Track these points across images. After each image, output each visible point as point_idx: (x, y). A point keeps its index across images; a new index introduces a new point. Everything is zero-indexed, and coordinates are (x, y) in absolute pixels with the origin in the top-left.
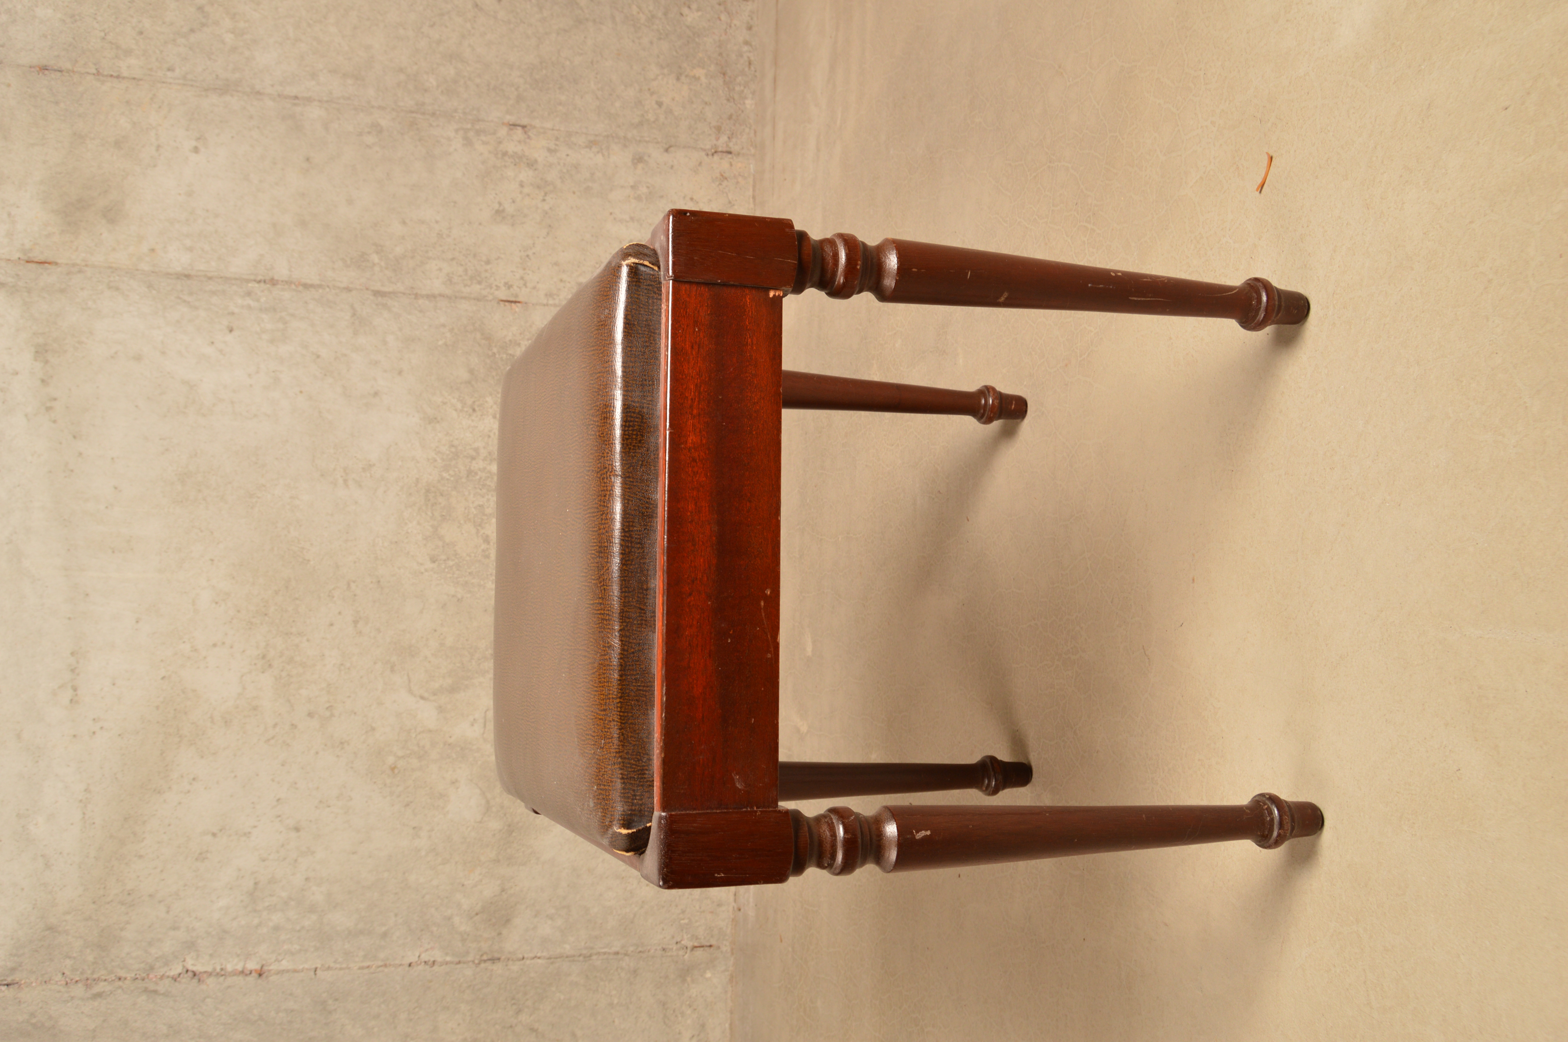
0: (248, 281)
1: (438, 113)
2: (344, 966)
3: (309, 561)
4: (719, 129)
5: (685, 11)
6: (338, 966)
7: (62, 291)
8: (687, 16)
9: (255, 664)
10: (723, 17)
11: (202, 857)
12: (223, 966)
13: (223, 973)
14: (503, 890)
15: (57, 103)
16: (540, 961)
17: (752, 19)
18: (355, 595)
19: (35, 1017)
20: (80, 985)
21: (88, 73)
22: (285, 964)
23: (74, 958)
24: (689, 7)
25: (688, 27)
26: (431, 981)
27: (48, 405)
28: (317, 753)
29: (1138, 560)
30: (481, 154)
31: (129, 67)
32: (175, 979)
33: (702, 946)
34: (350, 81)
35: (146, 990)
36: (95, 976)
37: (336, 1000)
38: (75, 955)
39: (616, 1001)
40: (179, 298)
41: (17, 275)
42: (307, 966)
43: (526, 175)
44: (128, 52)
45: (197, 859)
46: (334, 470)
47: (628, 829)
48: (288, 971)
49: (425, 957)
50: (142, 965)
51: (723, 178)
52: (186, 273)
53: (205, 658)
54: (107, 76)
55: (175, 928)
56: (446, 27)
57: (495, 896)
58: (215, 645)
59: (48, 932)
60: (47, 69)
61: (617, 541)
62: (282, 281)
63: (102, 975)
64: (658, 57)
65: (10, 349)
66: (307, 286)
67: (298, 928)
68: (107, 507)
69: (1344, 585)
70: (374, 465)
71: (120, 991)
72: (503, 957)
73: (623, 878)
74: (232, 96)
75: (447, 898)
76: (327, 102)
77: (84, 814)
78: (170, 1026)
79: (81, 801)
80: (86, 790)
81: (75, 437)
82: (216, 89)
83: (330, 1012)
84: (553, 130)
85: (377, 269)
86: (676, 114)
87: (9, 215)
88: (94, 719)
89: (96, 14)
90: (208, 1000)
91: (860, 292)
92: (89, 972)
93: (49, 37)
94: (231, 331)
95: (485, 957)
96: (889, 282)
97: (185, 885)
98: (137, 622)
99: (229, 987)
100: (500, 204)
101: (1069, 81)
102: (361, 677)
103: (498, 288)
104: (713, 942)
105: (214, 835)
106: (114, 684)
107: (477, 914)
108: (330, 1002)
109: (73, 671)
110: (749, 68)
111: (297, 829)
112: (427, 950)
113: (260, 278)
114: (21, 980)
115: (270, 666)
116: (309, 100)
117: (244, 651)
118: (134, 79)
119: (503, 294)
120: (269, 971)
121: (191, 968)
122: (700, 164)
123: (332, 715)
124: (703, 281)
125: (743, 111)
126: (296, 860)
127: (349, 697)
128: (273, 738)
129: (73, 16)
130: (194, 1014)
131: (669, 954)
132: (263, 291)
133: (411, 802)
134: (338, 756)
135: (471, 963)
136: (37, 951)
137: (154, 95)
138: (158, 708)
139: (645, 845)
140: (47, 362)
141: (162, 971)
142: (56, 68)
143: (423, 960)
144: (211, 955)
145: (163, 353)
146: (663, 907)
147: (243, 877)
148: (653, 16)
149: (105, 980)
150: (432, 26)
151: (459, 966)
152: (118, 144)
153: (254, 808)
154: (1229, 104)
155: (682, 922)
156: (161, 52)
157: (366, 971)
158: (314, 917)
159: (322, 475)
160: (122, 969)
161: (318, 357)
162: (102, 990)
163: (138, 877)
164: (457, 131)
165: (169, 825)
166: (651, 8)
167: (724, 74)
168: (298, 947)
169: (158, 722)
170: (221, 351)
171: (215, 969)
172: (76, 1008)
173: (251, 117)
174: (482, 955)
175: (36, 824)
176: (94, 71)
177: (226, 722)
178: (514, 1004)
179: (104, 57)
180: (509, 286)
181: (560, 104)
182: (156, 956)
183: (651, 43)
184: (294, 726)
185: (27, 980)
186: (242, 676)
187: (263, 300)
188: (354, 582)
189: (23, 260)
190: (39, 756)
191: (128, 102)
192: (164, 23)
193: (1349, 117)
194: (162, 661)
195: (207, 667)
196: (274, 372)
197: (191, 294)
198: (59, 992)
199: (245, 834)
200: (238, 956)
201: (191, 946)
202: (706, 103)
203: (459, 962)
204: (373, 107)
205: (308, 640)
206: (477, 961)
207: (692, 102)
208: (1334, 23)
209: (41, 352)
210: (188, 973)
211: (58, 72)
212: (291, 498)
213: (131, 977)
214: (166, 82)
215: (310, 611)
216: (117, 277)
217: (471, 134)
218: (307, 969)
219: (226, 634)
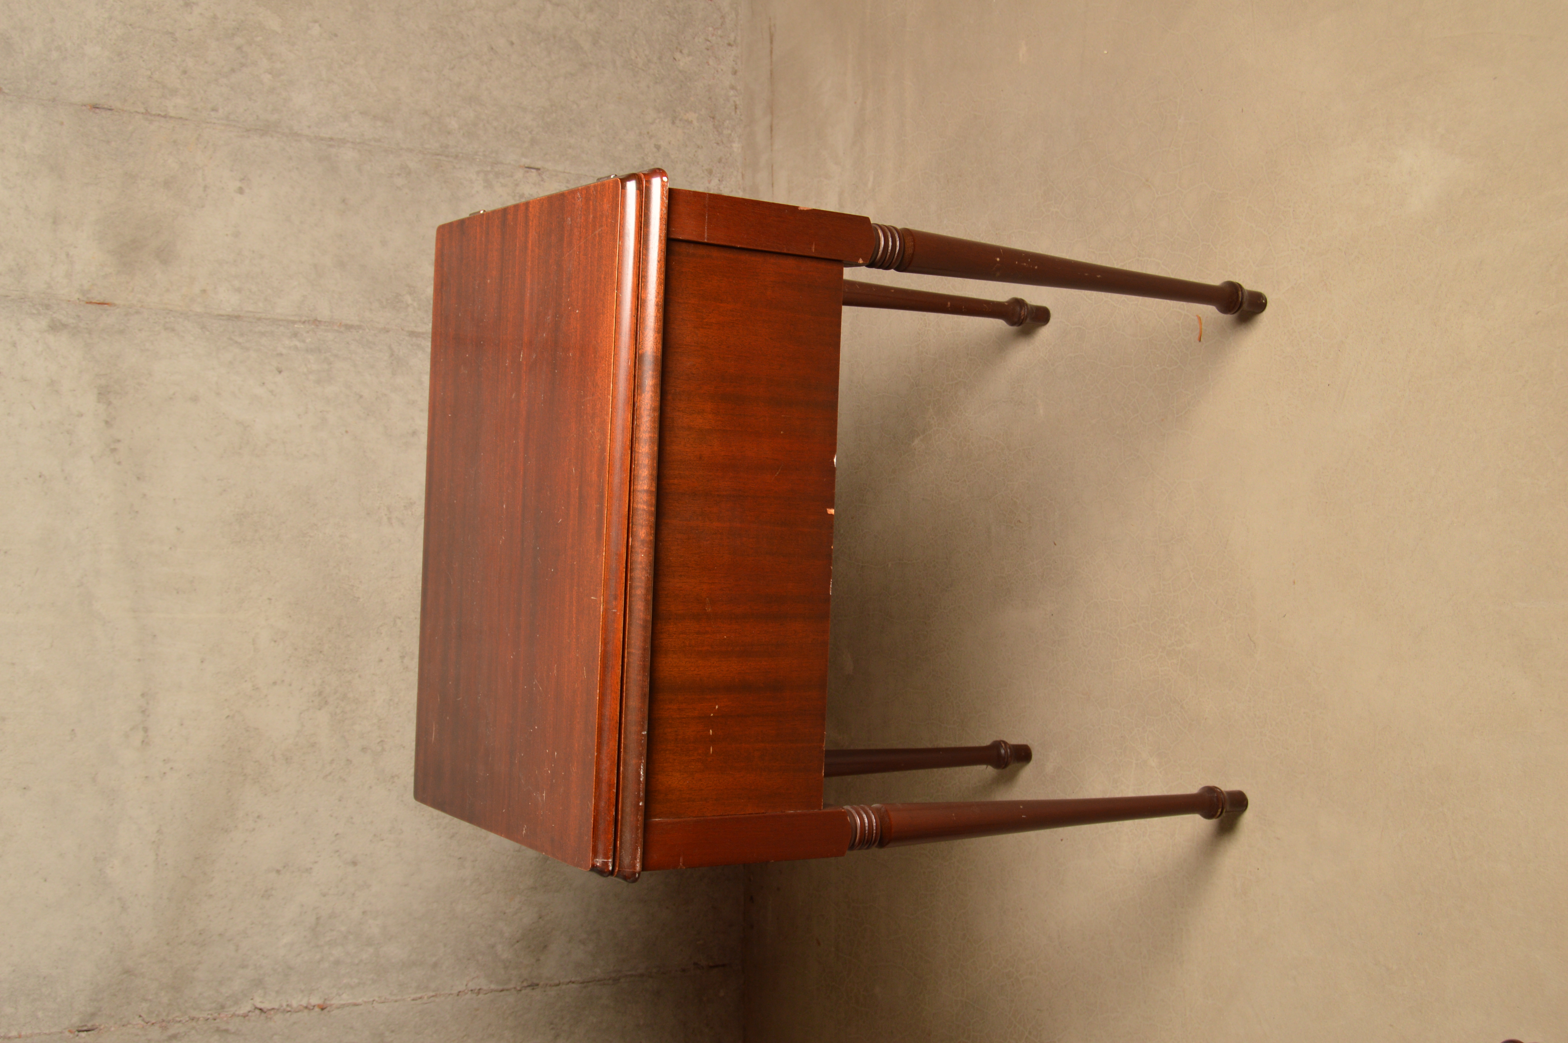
0: (294, 322)
1: (461, 155)
2: (399, 997)
3: (359, 598)
4: (710, 172)
5: (678, 55)
6: (394, 998)
7: (122, 332)
8: (679, 60)
9: (313, 701)
10: (711, 62)
11: (267, 894)
12: (289, 1003)
13: (289, 1009)
14: (540, 917)
15: (108, 142)
16: (574, 985)
17: (736, 64)
18: (401, 631)
20: (157, 1027)
21: (137, 112)
22: (346, 998)
23: (151, 1001)
24: (681, 52)
25: (680, 72)
26: (477, 1010)
27: (113, 447)
28: (371, 787)
29: (1241, 570)
30: (501, 196)
31: (175, 107)
32: (245, 1016)
33: (717, 966)
34: (379, 124)
35: (218, 1030)
36: (170, 1018)
37: (393, 1031)
38: (150, 997)
40: (230, 339)
41: (79, 316)
42: (365, 999)
44: (174, 92)
45: (263, 896)
46: (379, 508)
48: (348, 1005)
49: (472, 985)
50: (214, 1005)
52: (236, 314)
53: (266, 696)
54: (155, 115)
55: (244, 966)
56: (465, 70)
57: (533, 923)
58: (275, 683)
59: (125, 976)
60: (98, 108)
62: (325, 322)
63: (177, 1017)
64: (655, 101)
65: (74, 390)
66: (349, 327)
67: (356, 961)
68: (171, 548)
69: (1423, 580)
70: (415, 503)
71: (193, 1032)
72: (541, 983)
74: (272, 136)
75: (491, 926)
76: (359, 143)
77: (157, 855)
79: (154, 842)
80: (158, 831)
81: (139, 478)
82: (257, 129)
84: (564, 172)
85: (410, 310)
86: (673, 157)
87: (68, 255)
88: (164, 760)
89: (142, 52)
90: (276, 1037)
92: (164, 1014)
93: (98, 75)
94: (280, 372)
95: (525, 984)
97: (253, 923)
98: (202, 662)
99: (295, 1023)
101: (1158, 194)
102: (409, 712)
104: (726, 961)
105: (278, 871)
106: (182, 725)
107: (518, 942)
108: (387, 1034)
109: (143, 712)
110: (736, 112)
111: (355, 863)
112: (473, 978)
113: (304, 319)
114: (100, 1025)
115: (326, 703)
116: (343, 141)
117: (302, 689)
118: (181, 118)
120: (331, 1005)
121: (259, 1005)
123: (383, 750)
125: (730, 154)
126: (354, 894)
127: (398, 731)
128: (330, 773)
129: (120, 54)
131: (688, 974)
132: (308, 332)
133: (456, 833)
135: (513, 990)
136: (115, 995)
137: (200, 135)
138: (223, 746)
140: (110, 403)
141: (233, 1009)
142: (106, 106)
143: (470, 989)
144: (277, 992)
145: (218, 394)
147: (306, 912)
148: (649, 61)
149: (180, 1021)
150: (452, 69)
151: (502, 993)
152: (167, 184)
153: (314, 843)
154: (1317, 237)
155: (698, 942)
156: (205, 91)
157: (419, 1002)
158: (371, 950)
159: (368, 514)
160: (195, 1009)
161: (361, 397)
162: (177, 1032)
163: (209, 916)
164: (478, 173)
165: (236, 863)
166: (647, 52)
167: (713, 118)
168: (356, 980)
169: (224, 761)
170: (272, 392)
171: (282, 1006)
173: (290, 158)
174: (523, 982)
175: (112, 867)
176: (144, 111)
177: (287, 760)
178: (553, 1029)
179: (152, 97)
181: (570, 147)
182: (227, 995)
183: (648, 87)
184: (349, 761)
185: (107, 1025)
186: (301, 713)
187: (308, 340)
188: (400, 618)
189: (83, 301)
190: (114, 799)
191: (175, 142)
192: (206, 62)
193: (1419, 261)
194: (226, 700)
195: (268, 705)
196: (321, 412)
197: (242, 335)
198: (137, 1035)
199: (307, 870)
200: (302, 991)
201: (258, 983)
202: (698, 147)
203: (502, 991)
204: (401, 149)
205: (360, 676)
206: (518, 988)
207: (686, 146)
208: (1406, 194)
209: (104, 394)
210: (258, 1012)
211: (109, 111)
212: (341, 536)
213: (204, 1018)
214: (211, 123)
215: (361, 647)
216: (172, 318)
217: (491, 176)
218: (366, 1002)
219: (285, 672)
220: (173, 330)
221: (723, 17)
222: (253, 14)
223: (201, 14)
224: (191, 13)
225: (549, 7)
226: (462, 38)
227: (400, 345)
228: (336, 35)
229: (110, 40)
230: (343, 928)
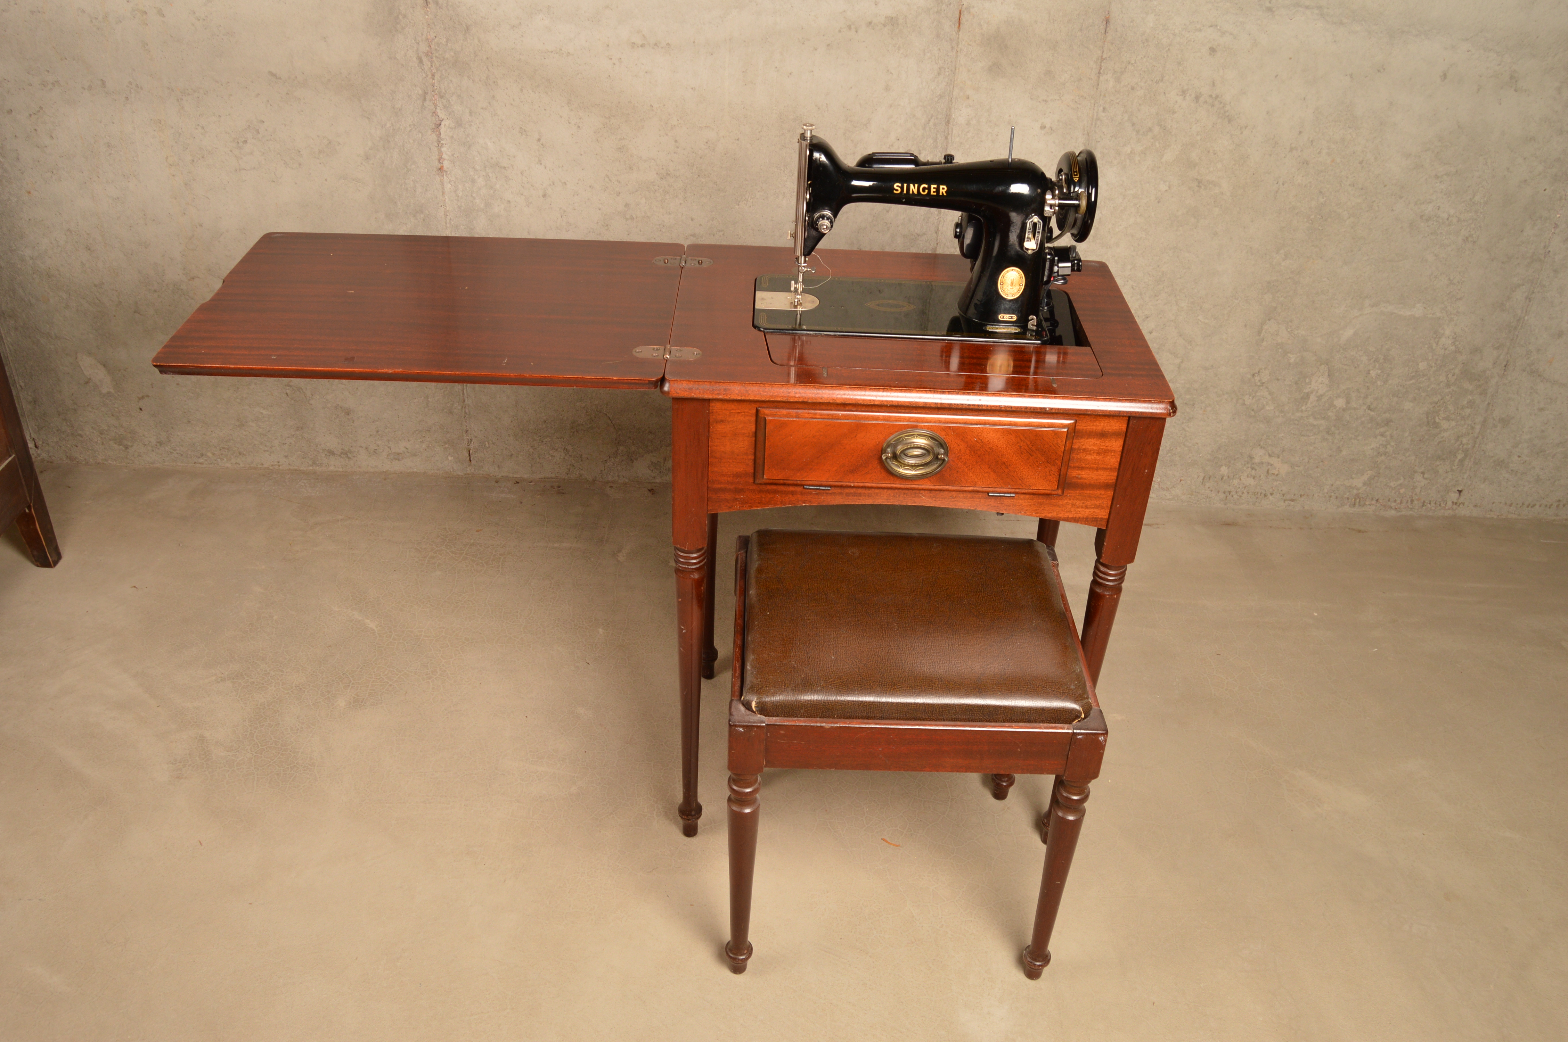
2: (448, 225)
3: (739, 205)
6: (448, 221)
7: (938, 36)
9: (663, 169)
11: (523, 131)
12: (445, 145)
13: (440, 145)
15: (1081, 30)
19: (403, 18)
20: (428, 48)
21: (1103, 52)
22: (448, 187)
23: (447, 45)
27: (852, 27)
28: (600, 209)
31: (1107, 80)
32: (434, 113)
33: (470, 456)
35: (426, 93)
36: (434, 59)
37: (424, 220)
38: (449, 45)
39: (429, 400)
41: (950, 4)
42: (447, 200)
44: (1118, 80)
45: (521, 128)
48: (443, 188)
50: (443, 91)
53: (667, 135)
54: (1101, 65)
55: (471, 113)
56: (1131, 297)
58: (676, 141)
59: (465, 27)
60: (1107, 23)
63: (435, 64)
67: (474, 195)
68: (776, 67)
71: (424, 75)
73: (516, 406)
77: (552, 52)
78: (400, 110)
79: (561, 50)
80: (569, 53)
81: (828, 45)
83: (415, 216)
88: (621, 59)
89: (1148, 57)
90: (420, 135)
92: (437, 55)
93: (1132, 24)
97: (502, 121)
98: (692, 88)
99: (430, 149)
104: (473, 462)
105: (539, 140)
106: (646, 72)
108: (422, 216)
109: (656, 44)
111: (544, 196)
114: (429, 8)
115: (662, 179)
117: (672, 161)
118: (1098, 85)
120: (443, 176)
121: (443, 123)
123: (627, 219)
126: (522, 194)
127: (641, 231)
128: (610, 180)
129: (1147, 40)
130: (410, 125)
131: (464, 434)
134: (598, 223)
136: (451, 19)
137: (1085, 98)
138: (630, 102)
140: (885, 26)
141: (440, 104)
142: (1108, 29)
144: (452, 137)
145: (891, 106)
146: (497, 431)
147: (509, 159)
149: (432, 66)
152: (1048, 73)
153: (559, 167)
155: (487, 443)
156: (1118, 103)
158: (482, 206)
160: (440, 77)
162: (424, 64)
163: (507, 88)
165: (545, 110)
168: (460, 195)
169: (619, 102)
171: (442, 140)
172: (411, 46)
175: (543, 19)
176: (1104, 57)
177: (620, 148)
179: (1115, 63)
182: (451, 100)
184: (619, 194)
185: (430, 12)
186: (654, 160)
189: (962, 8)
190: (593, 21)
191: (1080, 79)
192: (1140, 105)
194: (664, 105)
197: (935, 125)
198: (422, 35)
199: (540, 161)
200: (453, 155)
201: (459, 124)
209: (892, 21)
210: (439, 122)
211: (1104, 31)
212: (784, 193)
213: (434, 83)
214: (1094, 107)
215: (702, 205)
216: (948, 74)
218: (445, 201)
219: (684, 149)
220: (939, 74)
221: (1168, 489)
222: (1176, 141)
223: (1176, 102)
224: (1177, 95)
225: (1178, 361)
226: (1155, 296)
227: (926, 242)
228: (1159, 202)
229: (1158, 34)
230: (498, 186)
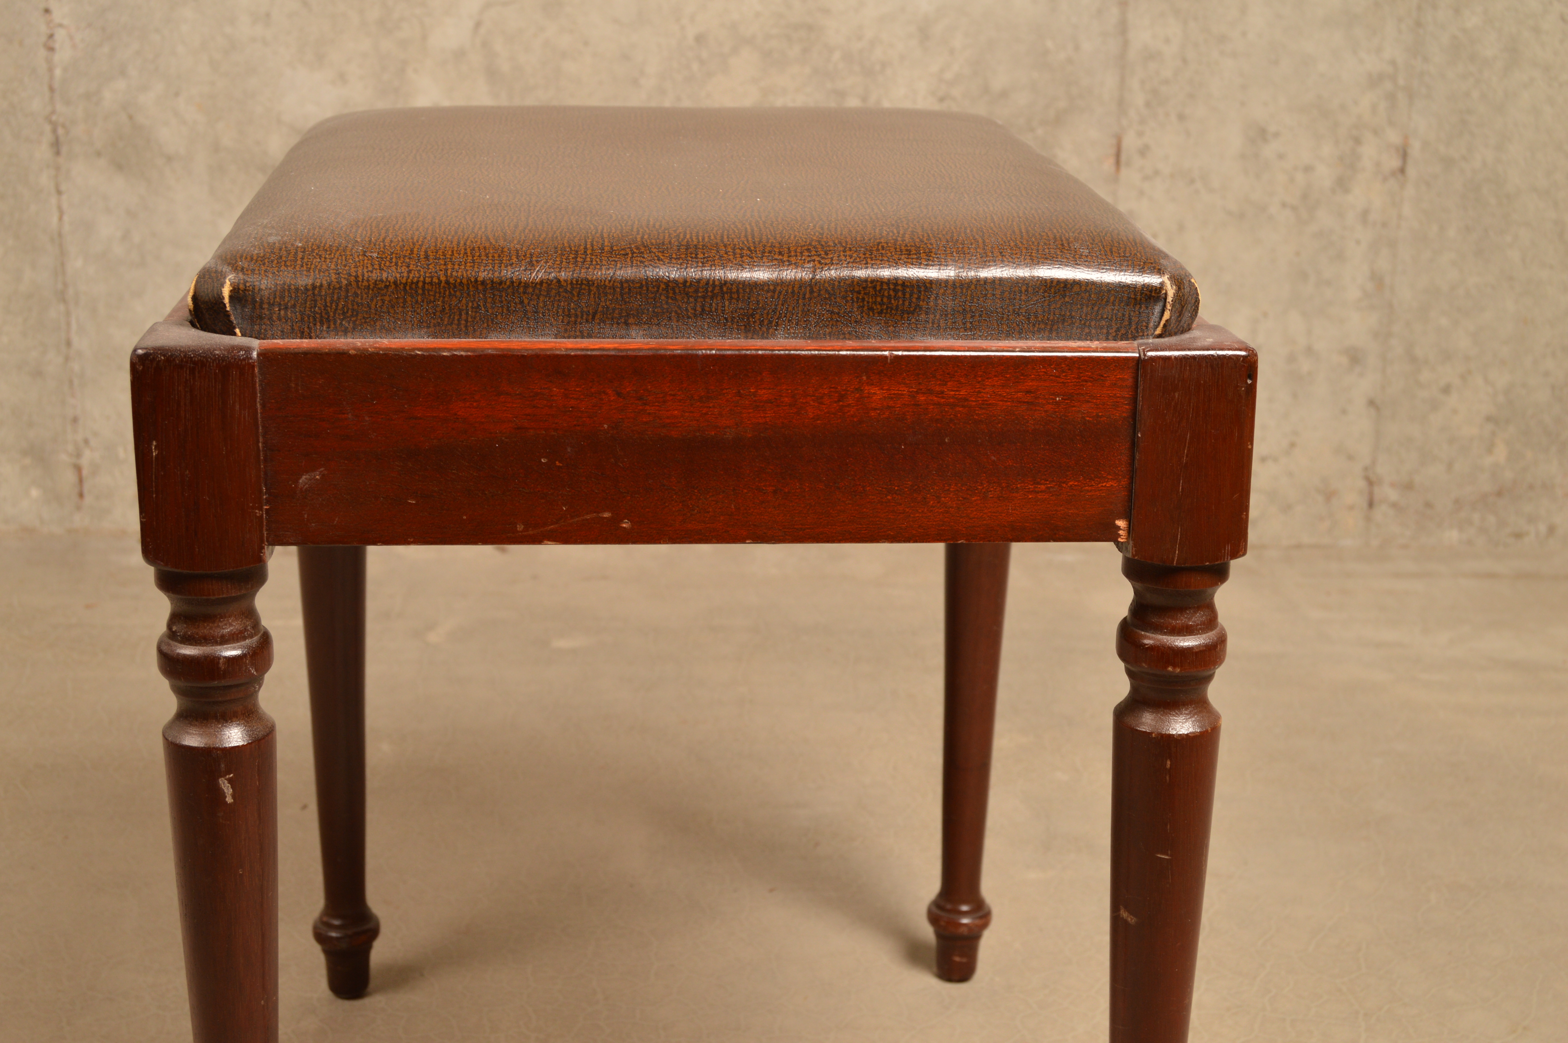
1: (1421, 31)
4: (1408, 487)
14: (169, 159)
16: (55, 219)
26: (22, 44)
30: (1356, 103)
43: (1324, 175)
47: (231, 297)
49: (60, 34)
51: (1329, 495)
57: (160, 146)
61: (706, 274)
64: (1524, 386)
72: (61, 160)
75: (157, 69)
84: (1399, 217)
86: (1432, 417)
91: (1130, 673)
95: (60, 131)
96: (1147, 722)
100: (1277, 135)
103: (1140, 134)
104: (88, 500)
107: (131, 117)
110: (1511, 535)
112: (71, 37)
119: (1130, 142)
122: (1351, 458)
124: (1139, 407)
125: (1439, 525)
131: (69, 428)
135: (51, 108)
139: (205, 328)
143: (55, 31)
151: (46, 89)
155: (121, 448)
164: (1393, 63)
167: (1499, 494)
174: (64, 126)
180: (1144, 151)
181: (1441, 229)
183: (1546, 375)
202: (1450, 466)
203: (52, 89)
206: (54, 118)
207: (1451, 443)
217: (1388, 85)
